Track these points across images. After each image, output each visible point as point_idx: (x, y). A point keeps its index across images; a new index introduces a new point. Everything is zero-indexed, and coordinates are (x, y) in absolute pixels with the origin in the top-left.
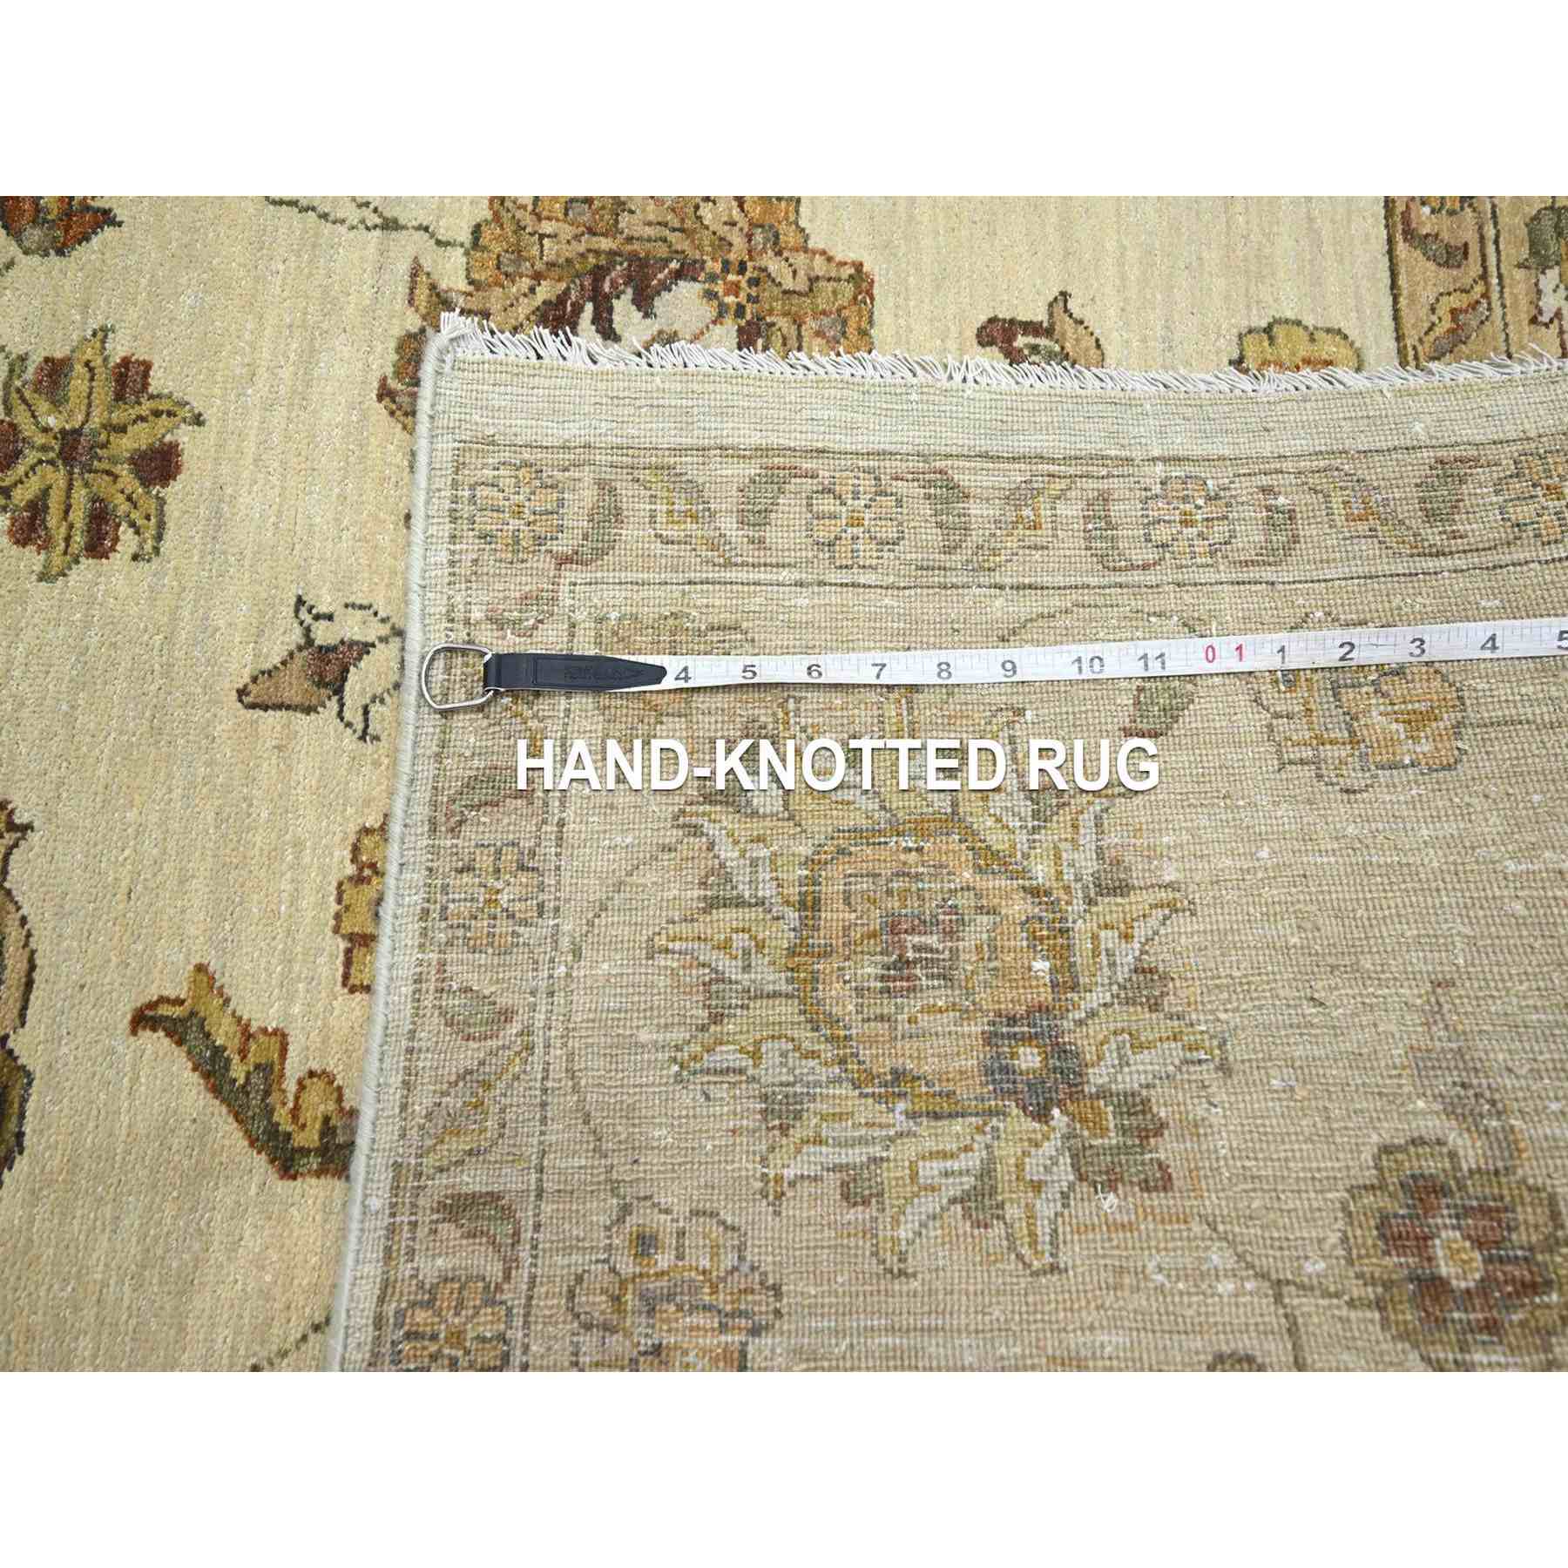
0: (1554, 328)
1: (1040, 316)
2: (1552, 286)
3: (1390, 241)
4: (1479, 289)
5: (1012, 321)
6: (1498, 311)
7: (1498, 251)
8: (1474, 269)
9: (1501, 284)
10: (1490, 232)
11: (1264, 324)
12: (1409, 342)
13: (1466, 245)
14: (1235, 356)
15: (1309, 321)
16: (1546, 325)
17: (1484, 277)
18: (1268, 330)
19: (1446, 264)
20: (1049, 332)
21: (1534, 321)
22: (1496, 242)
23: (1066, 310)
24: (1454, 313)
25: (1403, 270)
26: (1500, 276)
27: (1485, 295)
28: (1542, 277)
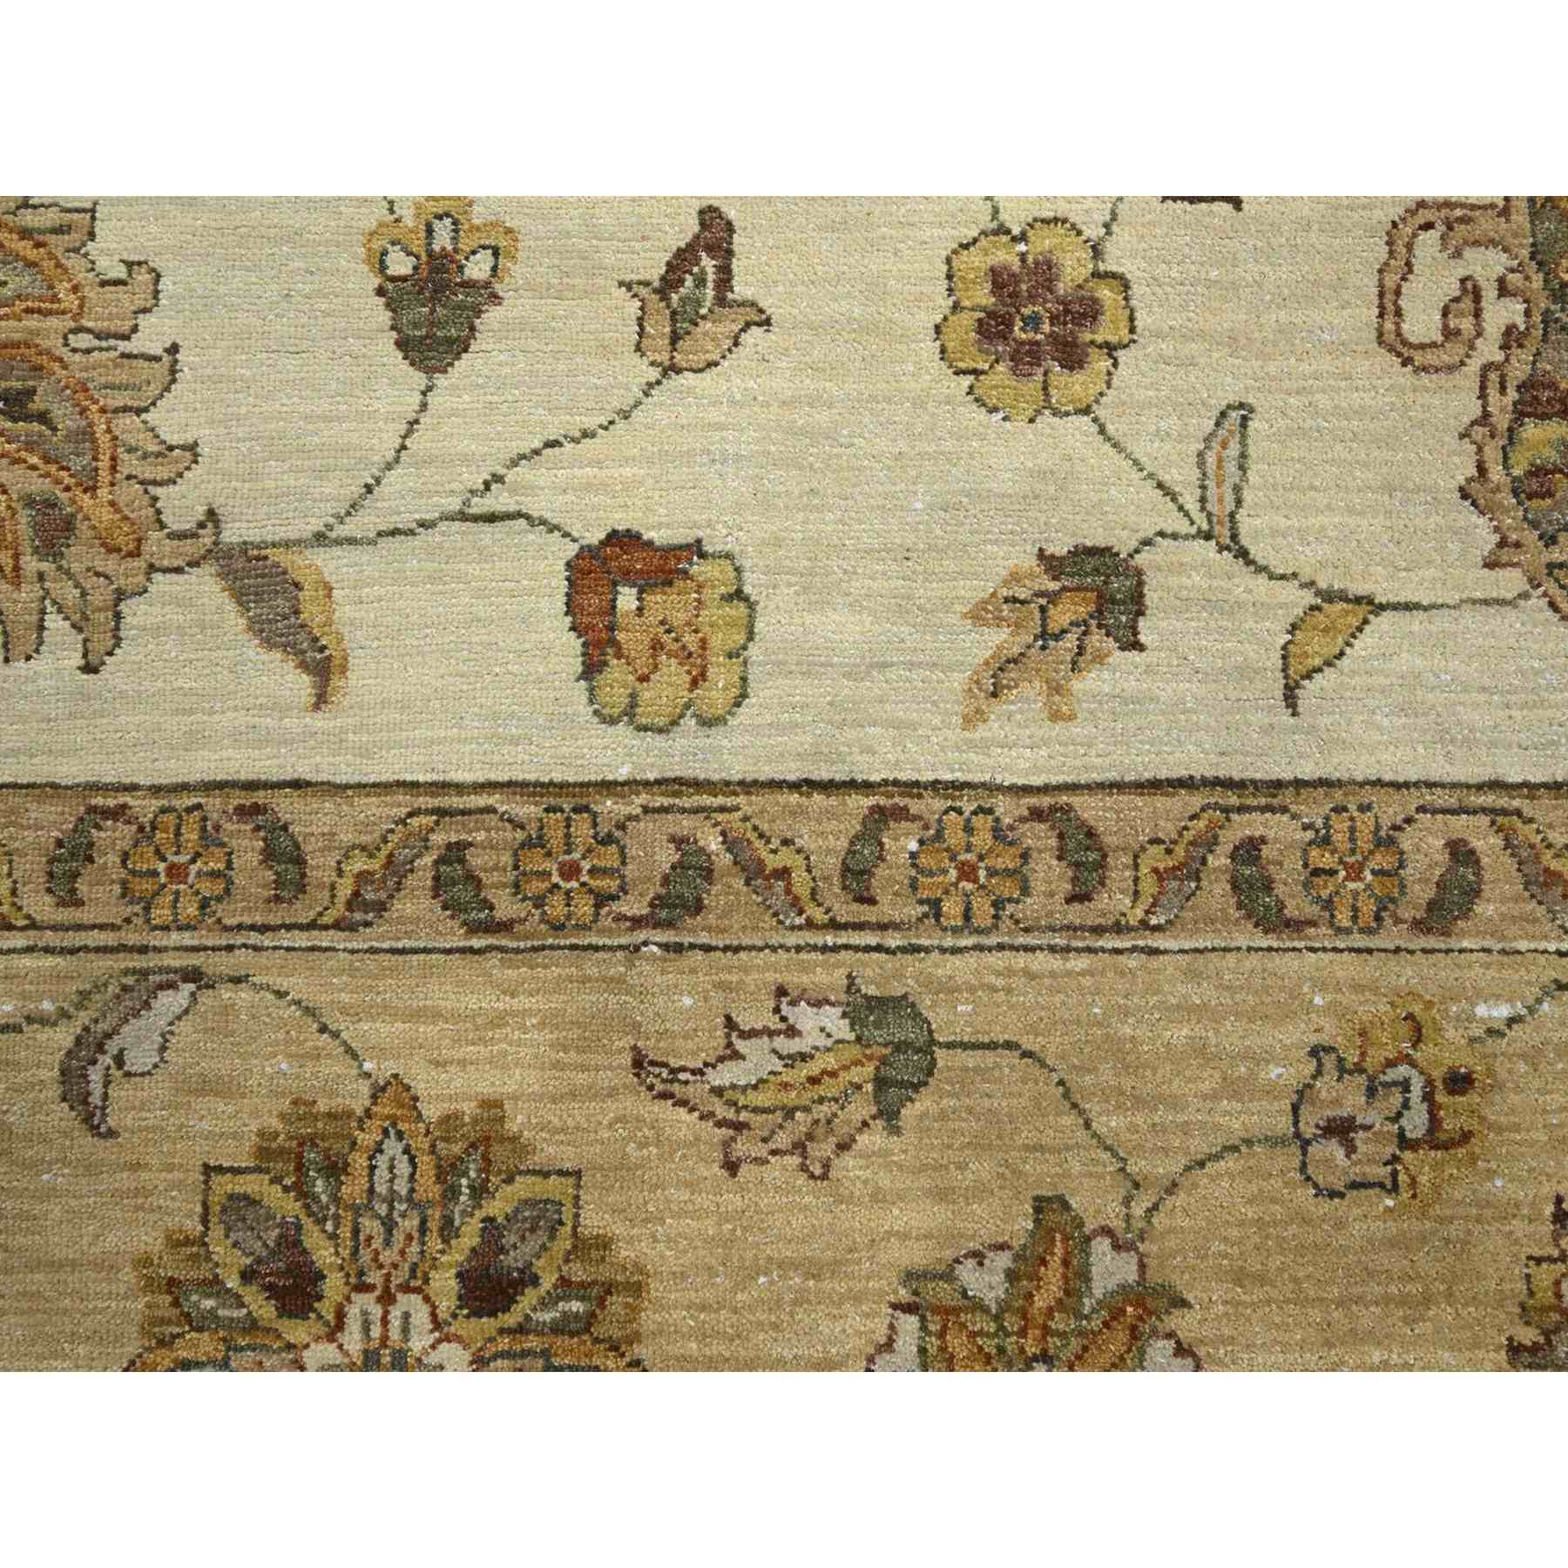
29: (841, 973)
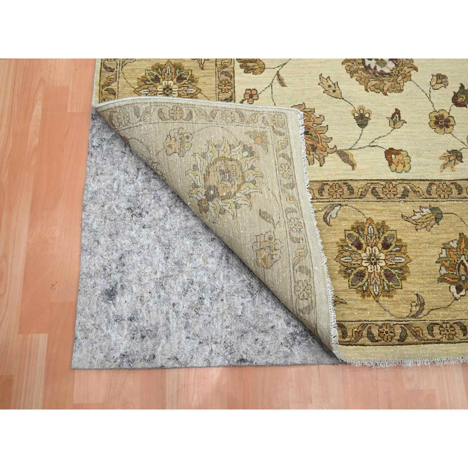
0: (420, 211)
1: (402, 119)
2: (428, 211)
3: (428, 180)
4: (424, 197)
5: (400, 114)
6: (421, 200)
7: (431, 201)
8: (428, 196)
9: (426, 201)
10: (435, 200)
11: (409, 155)
12: (412, 182)
13: (431, 195)
14: (403, 150)
15: (411, 163)
16: (420, 209)
17: (426, 198)
18: (408, 156)
19: (427, 191)
20: (399, 120)
21: (420, 207)
22: (433, 201)
23: (403, 123)
24: (419, 191)
25: (424, 182)
26: (427, 201)
27: (423, 198)
28: (429, 209)
29: (428, 205)
